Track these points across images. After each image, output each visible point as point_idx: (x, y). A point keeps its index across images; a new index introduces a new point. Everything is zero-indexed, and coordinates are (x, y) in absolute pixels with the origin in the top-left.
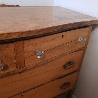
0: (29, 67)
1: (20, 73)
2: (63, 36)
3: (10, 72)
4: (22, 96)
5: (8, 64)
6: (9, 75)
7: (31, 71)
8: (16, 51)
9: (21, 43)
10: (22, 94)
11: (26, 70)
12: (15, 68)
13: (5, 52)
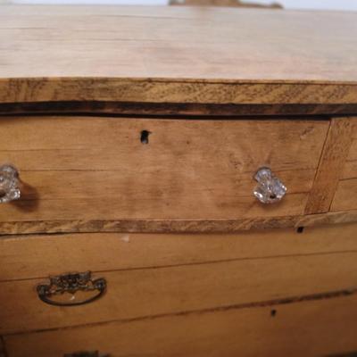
0: (339, 216)
1: (300, 230)
3: (283, 218)
4: (274, 312)
6: (274, 227)
8: (328, 149)
9: (351, 125)
11: (327, 224)
12: (302, 207)
13: (296, 147)
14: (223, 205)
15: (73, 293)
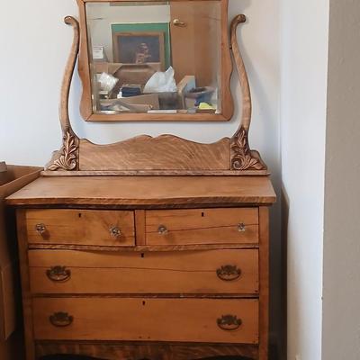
0: (151, 248)
1: (142, 255)
2: (203, 214)
3: (128, 247)
4: (144, 303)
5: (126, 235)
7: (157, 259)
9: (142, 212)
10: (144, 299)
12: (134, 243)
13: (125, 220)
14: (106, 240)
15: (58, 275)
